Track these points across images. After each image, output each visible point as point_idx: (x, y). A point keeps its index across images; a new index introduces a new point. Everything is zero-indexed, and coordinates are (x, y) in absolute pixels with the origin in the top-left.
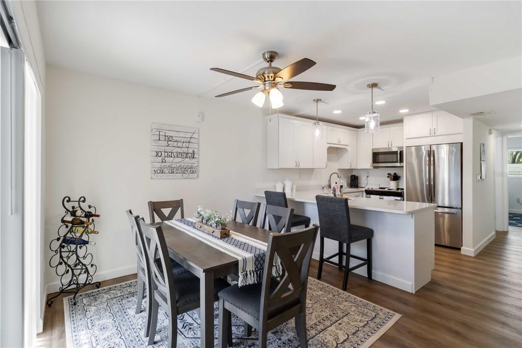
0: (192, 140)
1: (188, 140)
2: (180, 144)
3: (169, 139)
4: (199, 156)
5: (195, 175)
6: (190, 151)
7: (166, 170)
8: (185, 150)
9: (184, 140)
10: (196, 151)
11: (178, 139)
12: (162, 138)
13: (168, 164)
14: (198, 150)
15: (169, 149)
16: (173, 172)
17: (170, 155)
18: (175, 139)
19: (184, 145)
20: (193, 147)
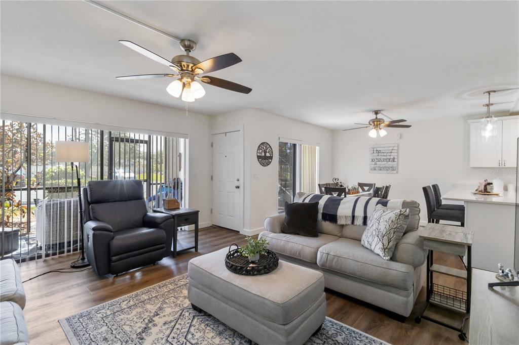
0: (393, 151)
1: (390, 151)
2: (385, 154)
3: (378, 152)
4: (398, 160)
5: (395, 172)
6: (392, 157)
7: (377, 169)
8: (389, 157)
9: (388, 151)
10: (396, 157)
11: (384, 152)
12: (375, 152)
13: (378, 166)
14: (398, 156)
15: (379, 157)
16: (381, 170)
17: (379, 160)
18: (382, 152)
19: (388, 154)
20: (394, 155)
